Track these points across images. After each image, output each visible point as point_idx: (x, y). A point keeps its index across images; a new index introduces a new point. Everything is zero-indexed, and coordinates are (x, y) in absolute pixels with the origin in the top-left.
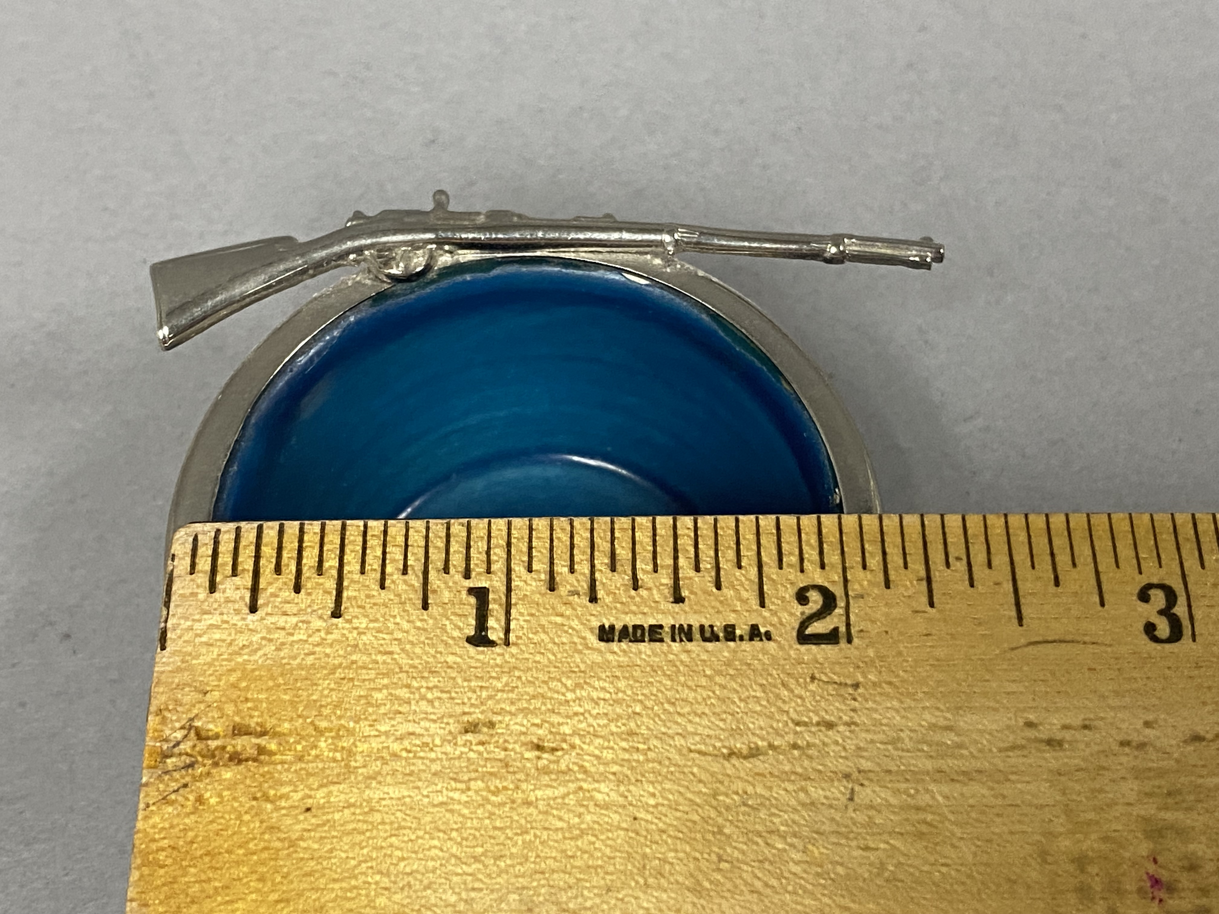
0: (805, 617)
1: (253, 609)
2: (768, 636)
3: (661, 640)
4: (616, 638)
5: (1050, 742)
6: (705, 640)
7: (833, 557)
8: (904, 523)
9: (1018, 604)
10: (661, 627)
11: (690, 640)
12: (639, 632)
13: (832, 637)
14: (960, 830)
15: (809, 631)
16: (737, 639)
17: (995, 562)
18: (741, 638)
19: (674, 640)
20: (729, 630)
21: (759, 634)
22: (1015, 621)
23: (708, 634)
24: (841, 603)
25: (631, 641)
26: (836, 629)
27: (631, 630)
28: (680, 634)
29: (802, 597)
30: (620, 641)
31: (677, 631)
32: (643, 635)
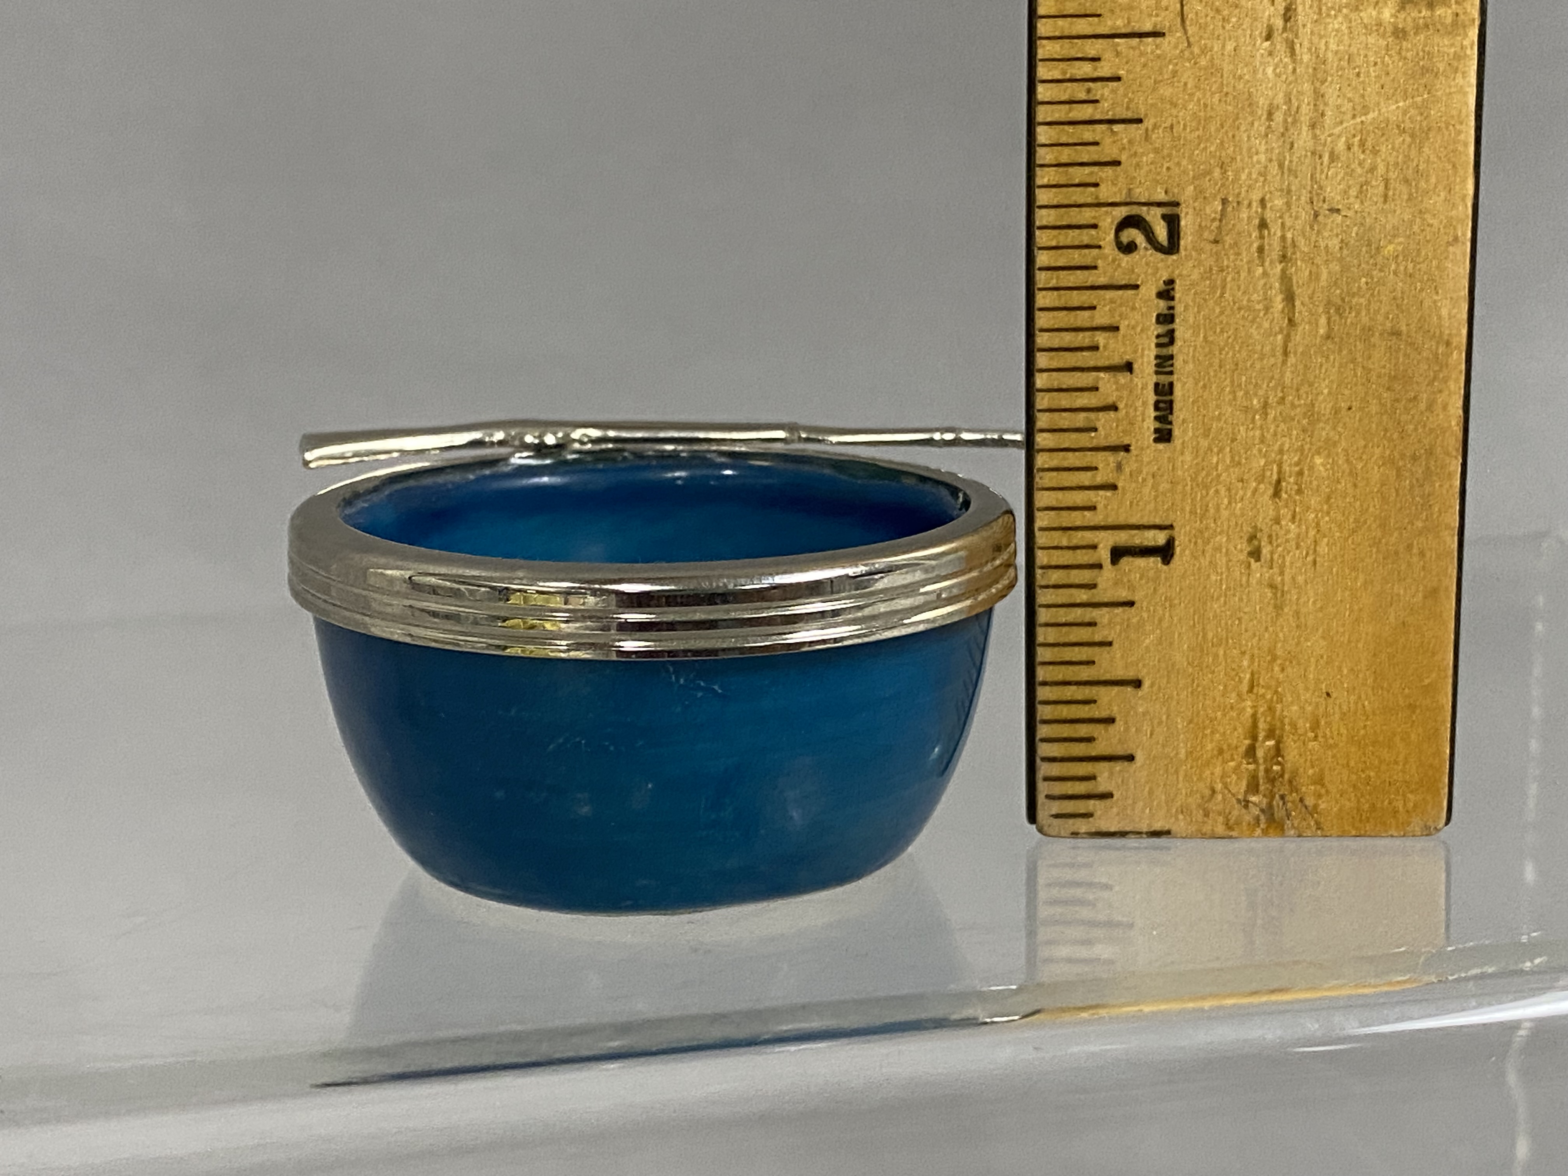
0: (1149, 246)
1: (1131, 758)
2: (1171, 282)
3: (1171, 385)
4: (1169, 427)
5: (1287, 19)
6: (1172, 342)
7: (1087, 216)
8: (1047, 142)
9: (1141, 35)
10: (1157, 385)
11: (1171, 357)
12: (1162, 405)
13: (1172, 222)
14: (1371, 113)
15: (1165, 243)
16: (1171, 312)
17: (1092, 53)
18: (1171, 308)
19: (1171, 373)
20: (1161, 319)
21: (1168, 291)
22: (1159, 40)
23: (1165, 340)
24: (1135, 210)
25: (1171, 413)
26: (1164, 217)
27: (1158, 413)
28: (1165, 367)
29: (1129, 248)
30: (1171, 423)
31: (1160, 370)
32: (1165, 402)
